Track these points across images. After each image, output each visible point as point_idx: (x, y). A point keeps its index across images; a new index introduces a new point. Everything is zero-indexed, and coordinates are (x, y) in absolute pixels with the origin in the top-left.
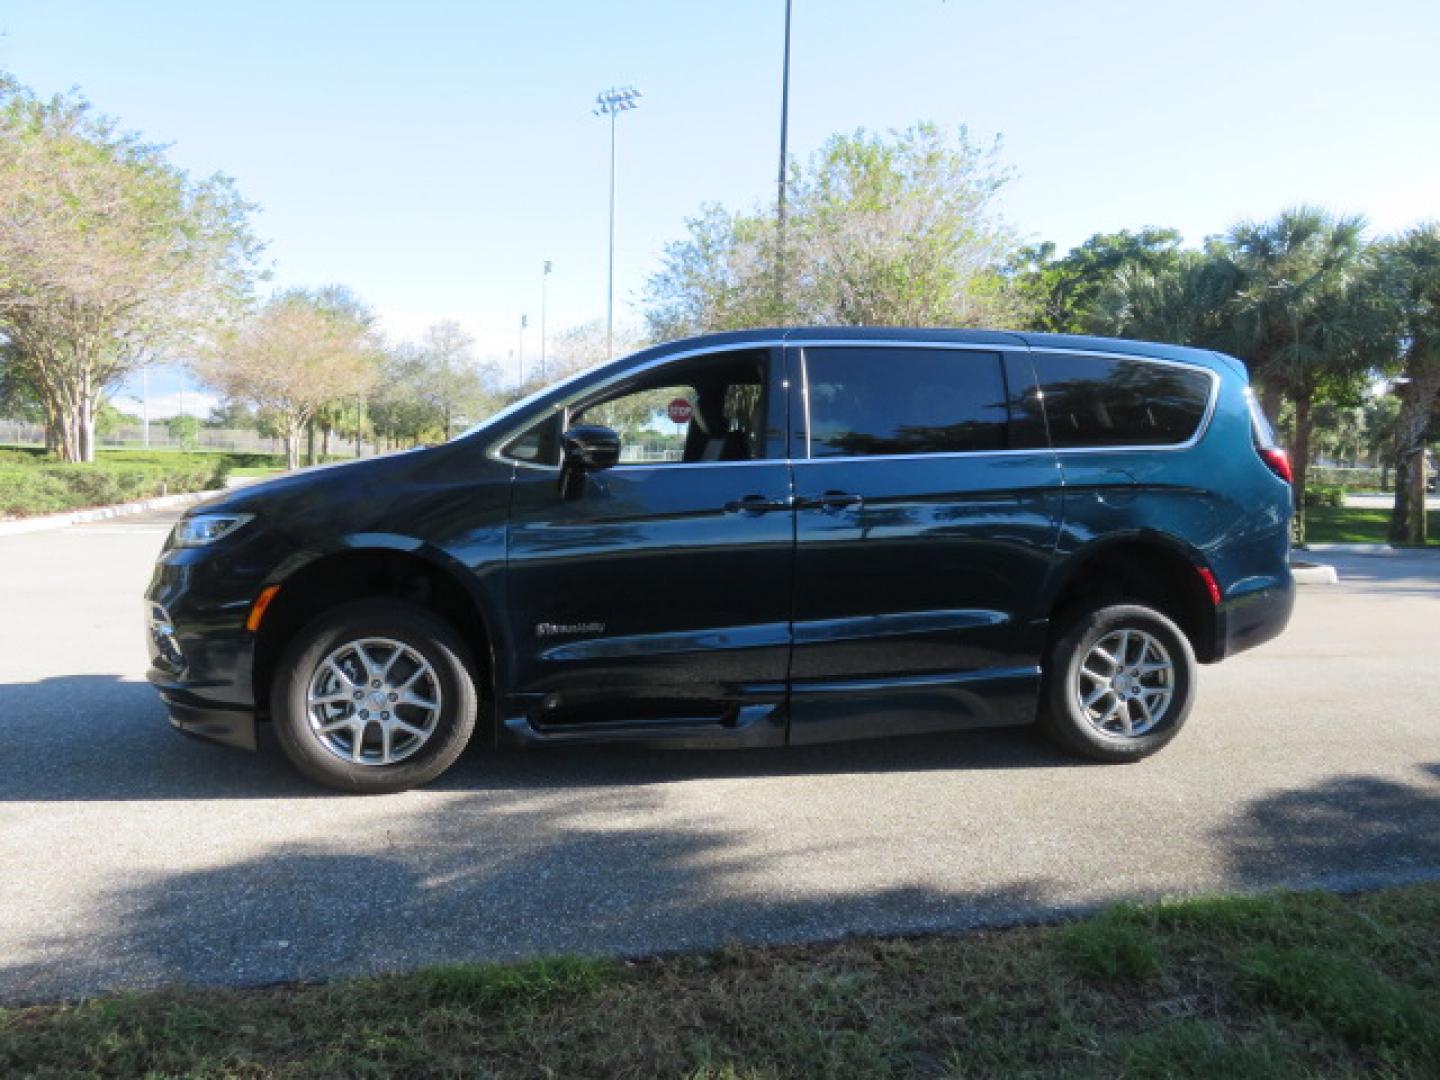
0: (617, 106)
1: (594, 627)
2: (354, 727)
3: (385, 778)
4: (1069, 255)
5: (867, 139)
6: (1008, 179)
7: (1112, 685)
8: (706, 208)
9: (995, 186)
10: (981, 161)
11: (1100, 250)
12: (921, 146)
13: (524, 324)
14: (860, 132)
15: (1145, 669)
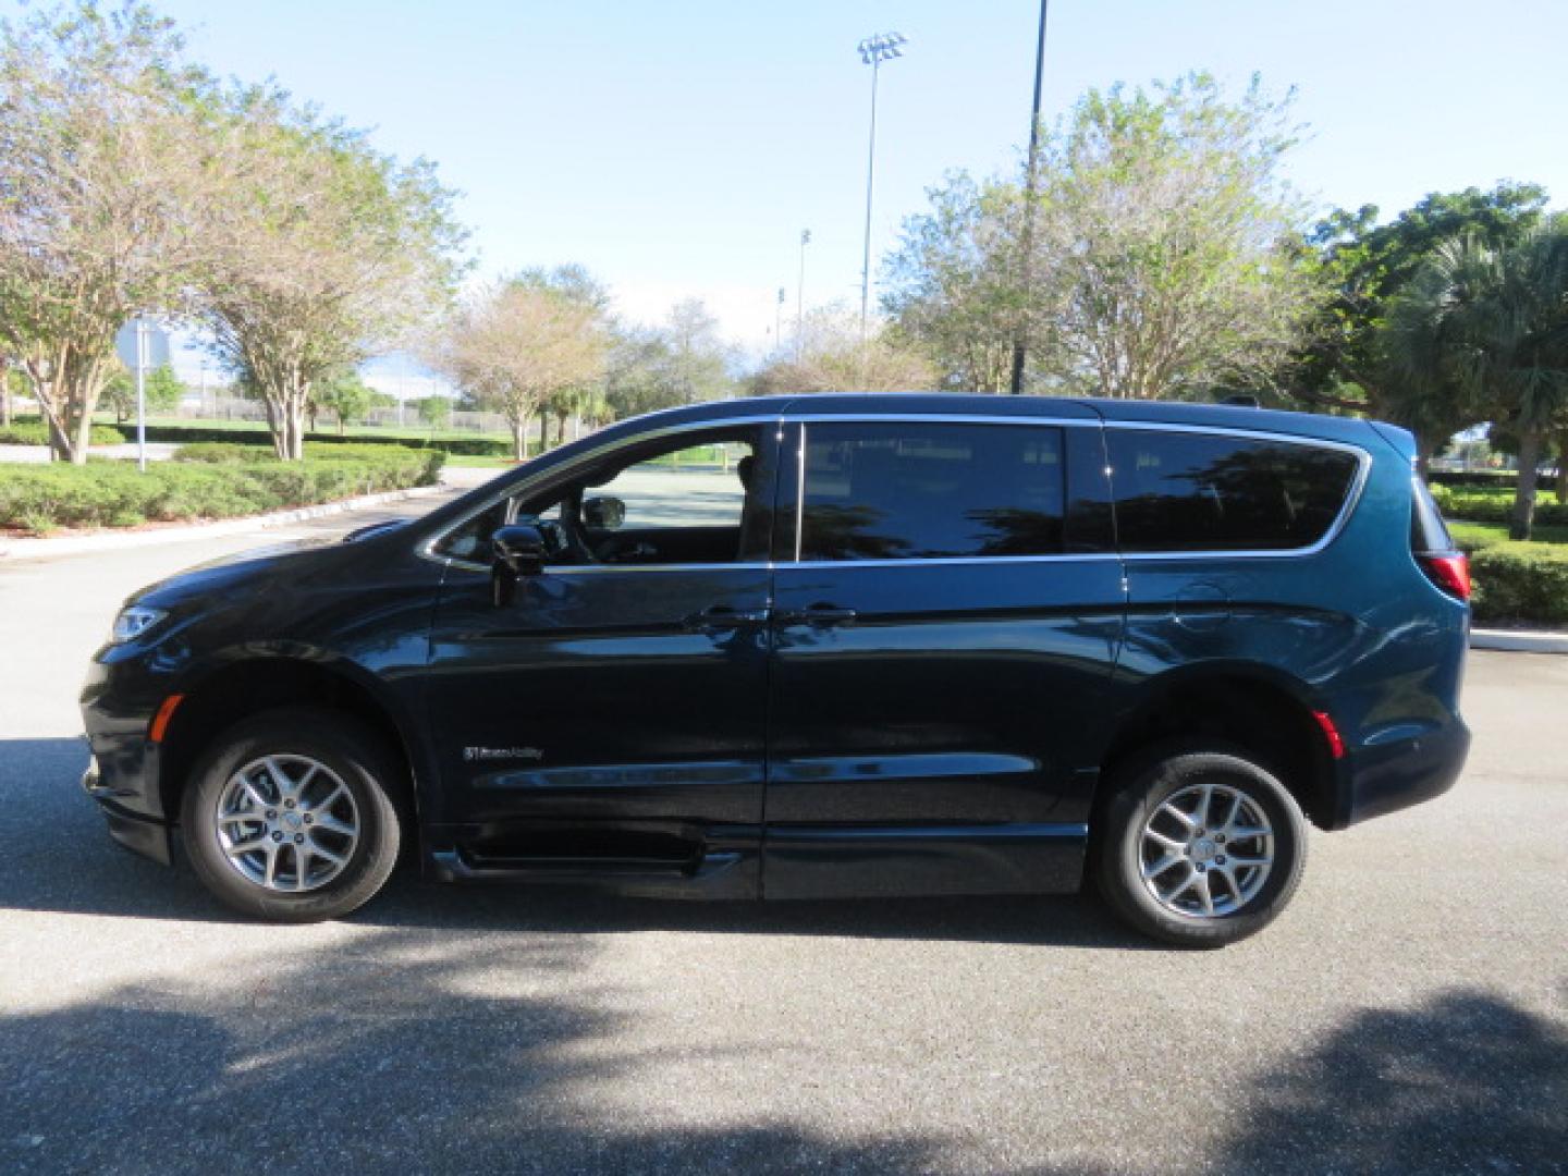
0: (880, 55)
1: (531, 752)
2: (266, 848)
3: (298, 907)
4: (1398, 219)
5: (1128, 97)
6: (1296, 140)
7: (1188, 852)
8: (951, 176)
9: (1279, 149)
10: (1269, 118)
11: (1437, 213)
12: (1192, 100)
13: (781, 299)
14: (1118, 87)
15: (1234, 834)
